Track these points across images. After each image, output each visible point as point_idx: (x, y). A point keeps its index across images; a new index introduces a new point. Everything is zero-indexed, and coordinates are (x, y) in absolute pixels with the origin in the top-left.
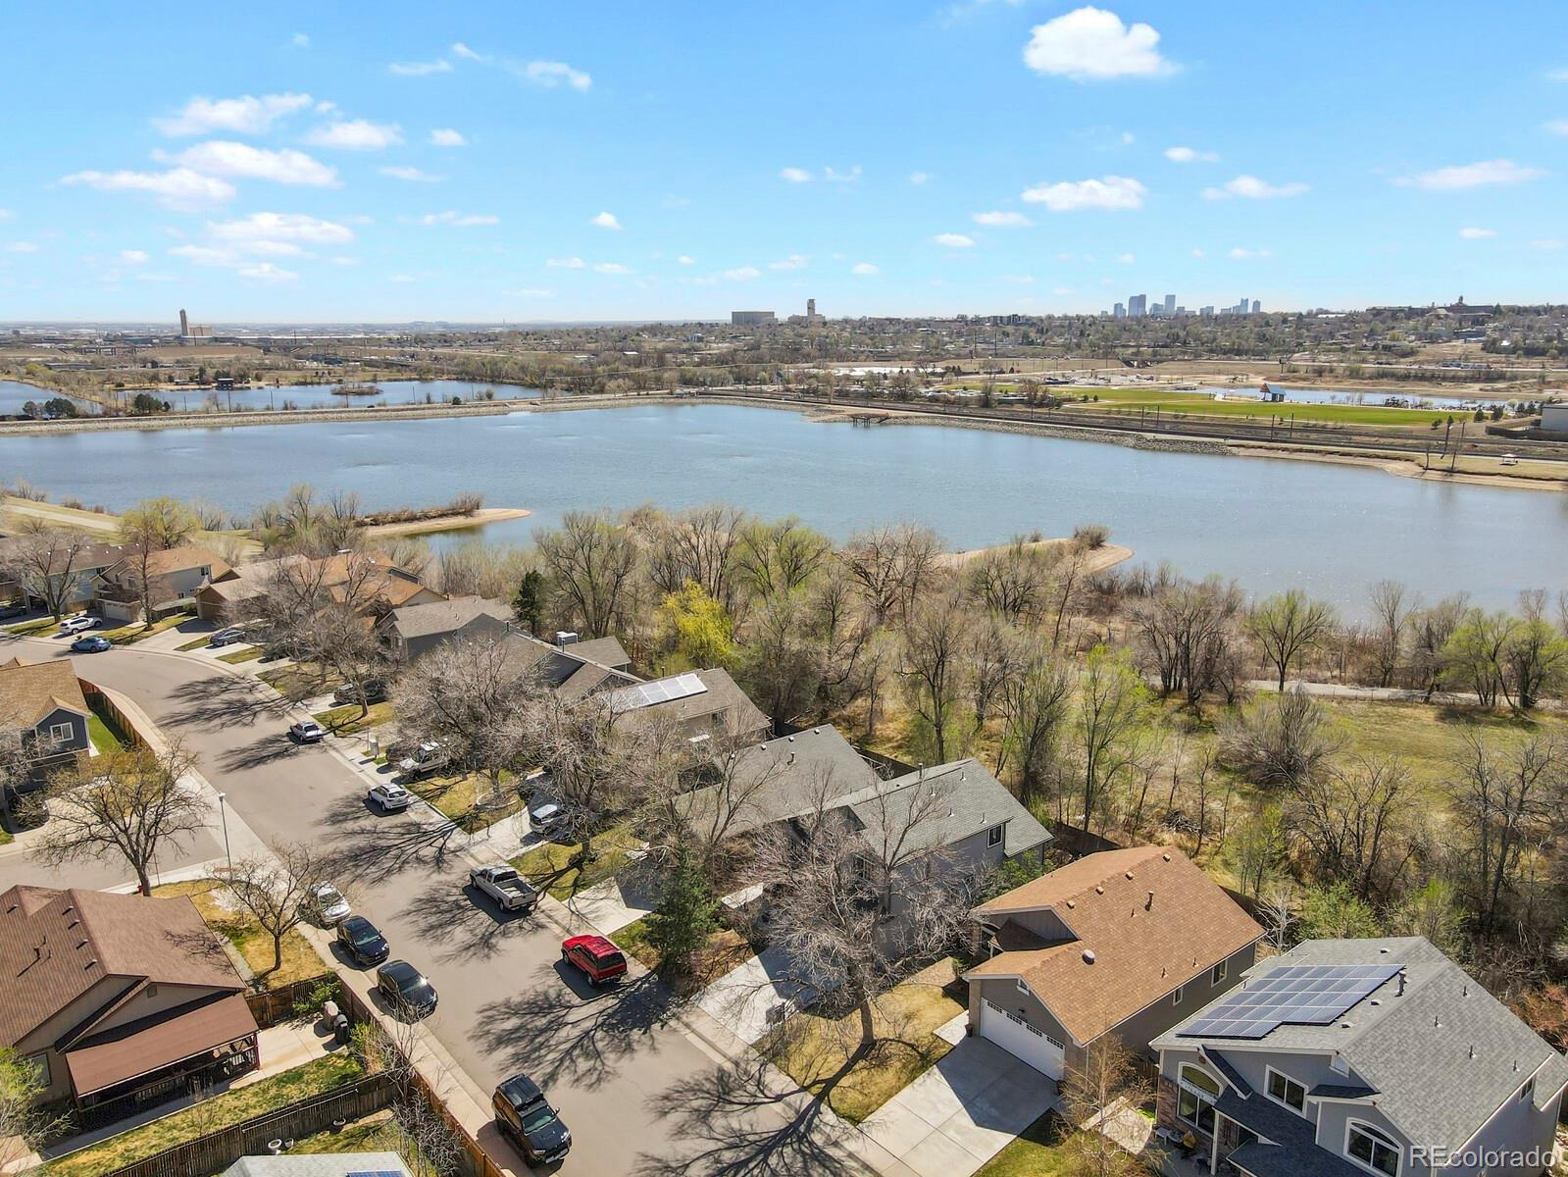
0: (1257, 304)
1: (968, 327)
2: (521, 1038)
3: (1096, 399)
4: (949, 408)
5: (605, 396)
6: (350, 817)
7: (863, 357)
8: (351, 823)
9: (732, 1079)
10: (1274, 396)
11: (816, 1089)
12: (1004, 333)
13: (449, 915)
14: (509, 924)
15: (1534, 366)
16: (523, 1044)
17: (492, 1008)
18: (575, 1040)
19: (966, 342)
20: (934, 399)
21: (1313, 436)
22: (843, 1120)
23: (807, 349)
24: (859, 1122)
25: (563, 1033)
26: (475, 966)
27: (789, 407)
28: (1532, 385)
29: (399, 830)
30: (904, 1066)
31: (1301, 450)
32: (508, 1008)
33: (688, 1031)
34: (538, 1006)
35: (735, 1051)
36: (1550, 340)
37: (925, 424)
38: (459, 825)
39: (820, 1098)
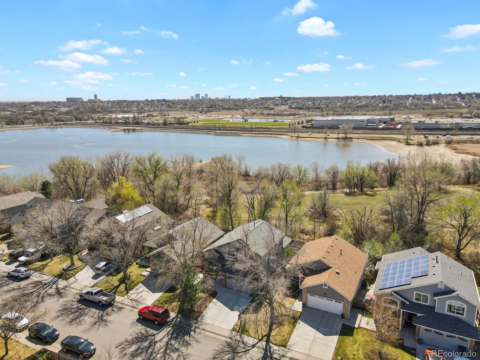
0: (230, 97)
1: (150, 103)
2: (142, 352)
3: (198, 122)
4: (154, 126)
5: (24, 126)
6: (3, 285)
7: (118, 112)
8: (6, 287)
9: (233, 344)
10: (245, 120)
11: (265, 339)
12: (162, 104)
13: (78, 313)
14: (107, 310)
15: (301, 112)
16: (144, 354)
17: (121, 344)
18: (165, 347)
19: (151, 107)
20: (148, 124)
21: (261, 130)
22: (280, 347)
23: (98, 110)
24: (286, 346)
25: (158, 345)
26: (102, 330)
27: (99, 127)
28: (304, 116)
29: (32, 285)
30: (289, 323)
31: (260, 134)
32: (128, 342)
33: (205, 332)
34: (141, 338)
35: (227, 334)
36: (303, 105)
37: (148, 131)
38: (60, 278)
39: (268, 341)
